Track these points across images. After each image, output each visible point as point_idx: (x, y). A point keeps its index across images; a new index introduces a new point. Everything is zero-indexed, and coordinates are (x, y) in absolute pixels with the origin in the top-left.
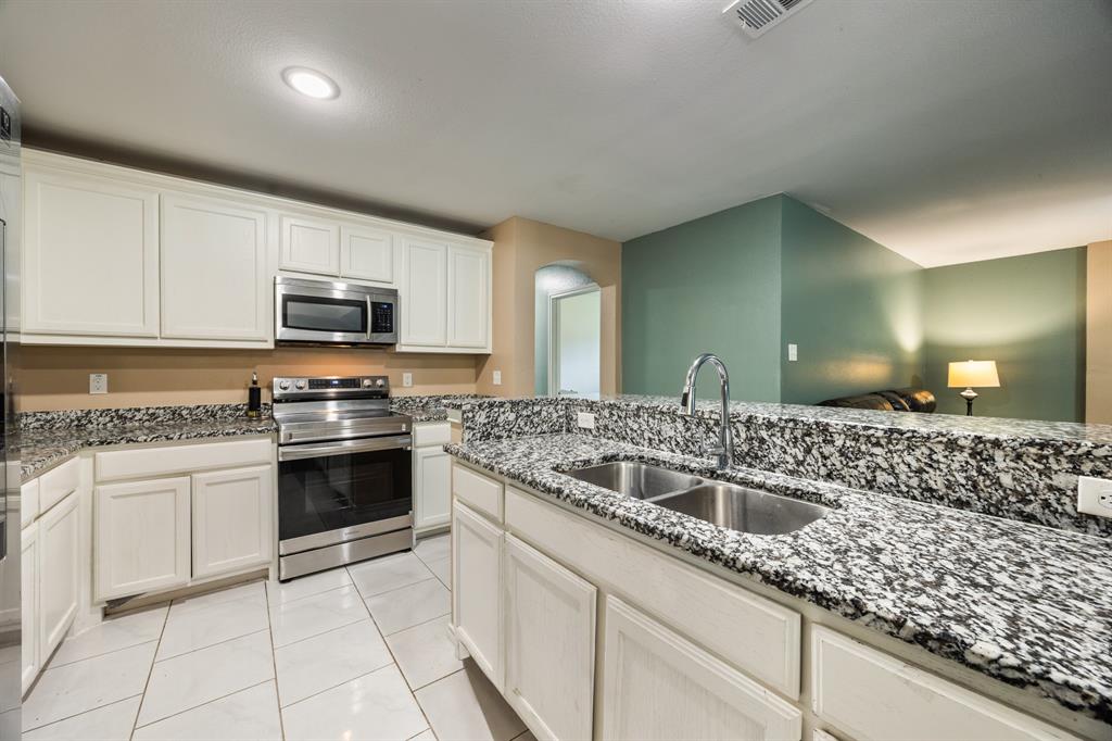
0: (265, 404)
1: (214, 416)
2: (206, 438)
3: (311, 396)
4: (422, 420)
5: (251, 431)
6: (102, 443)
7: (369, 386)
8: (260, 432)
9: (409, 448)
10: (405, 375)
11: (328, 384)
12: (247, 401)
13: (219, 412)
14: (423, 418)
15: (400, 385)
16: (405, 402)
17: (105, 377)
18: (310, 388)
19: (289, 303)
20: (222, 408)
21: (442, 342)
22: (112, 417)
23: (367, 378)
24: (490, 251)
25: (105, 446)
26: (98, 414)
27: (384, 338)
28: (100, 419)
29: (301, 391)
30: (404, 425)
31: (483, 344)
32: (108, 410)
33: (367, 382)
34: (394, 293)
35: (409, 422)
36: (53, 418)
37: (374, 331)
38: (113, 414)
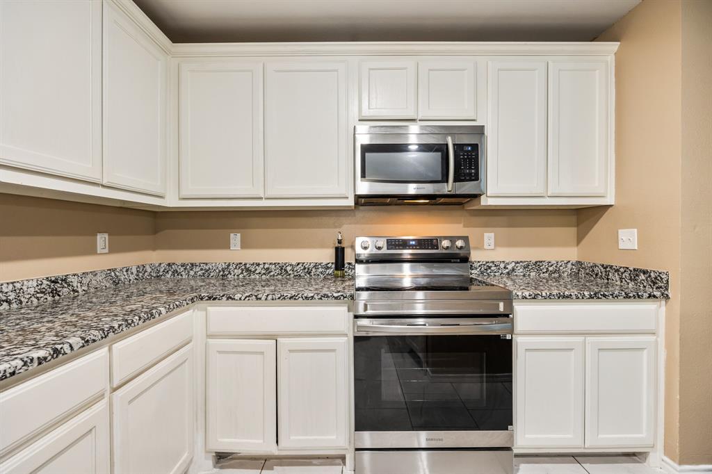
0: (349, 264)
1: (309, 273)
2: (287, 301)
3: (390, 258)
4: (524, 298)
5: (328, 297)
6: (210, 298)
7: (447, 248)
8: (336, 298)
9: (508, 337)
10: (486, 235)
11: (404, 244)
12: (334, 261)
13: (314, 270)
14: (527, 294)
15: (480, 247)
16: (487, 267)
17: (239, 235)
18: (388, 249)
19: (367, 154)
20: (316, 266)
21: (540, 191)
22: (242, 270)
23: (446, 238)
24: (611, 59)
25: (211, 301)
26: (234, 266)
27: (467, 188)
28: (236, 271)
29: (380, 252)
30: (501, 305)
31: (600, 191)
32: (240, 263)
33: (445, 243)
34: (480, 130)
35: (508, 298)
36: (209, 269)
37: (456, 180)
38: (243, 267)
